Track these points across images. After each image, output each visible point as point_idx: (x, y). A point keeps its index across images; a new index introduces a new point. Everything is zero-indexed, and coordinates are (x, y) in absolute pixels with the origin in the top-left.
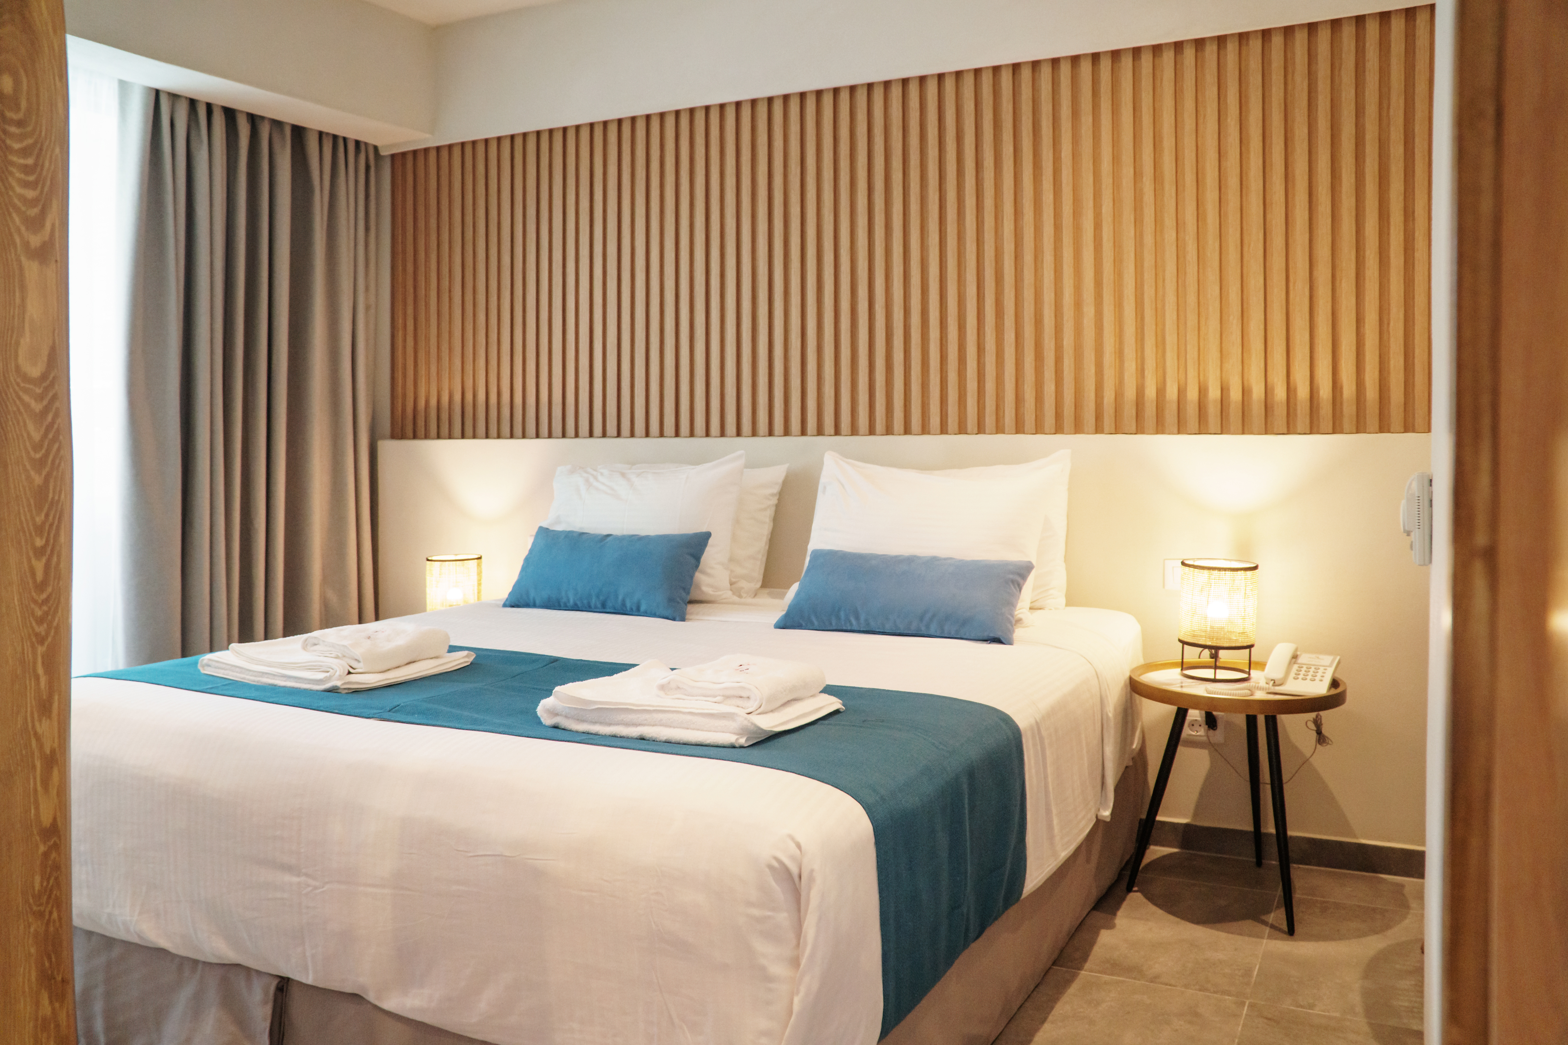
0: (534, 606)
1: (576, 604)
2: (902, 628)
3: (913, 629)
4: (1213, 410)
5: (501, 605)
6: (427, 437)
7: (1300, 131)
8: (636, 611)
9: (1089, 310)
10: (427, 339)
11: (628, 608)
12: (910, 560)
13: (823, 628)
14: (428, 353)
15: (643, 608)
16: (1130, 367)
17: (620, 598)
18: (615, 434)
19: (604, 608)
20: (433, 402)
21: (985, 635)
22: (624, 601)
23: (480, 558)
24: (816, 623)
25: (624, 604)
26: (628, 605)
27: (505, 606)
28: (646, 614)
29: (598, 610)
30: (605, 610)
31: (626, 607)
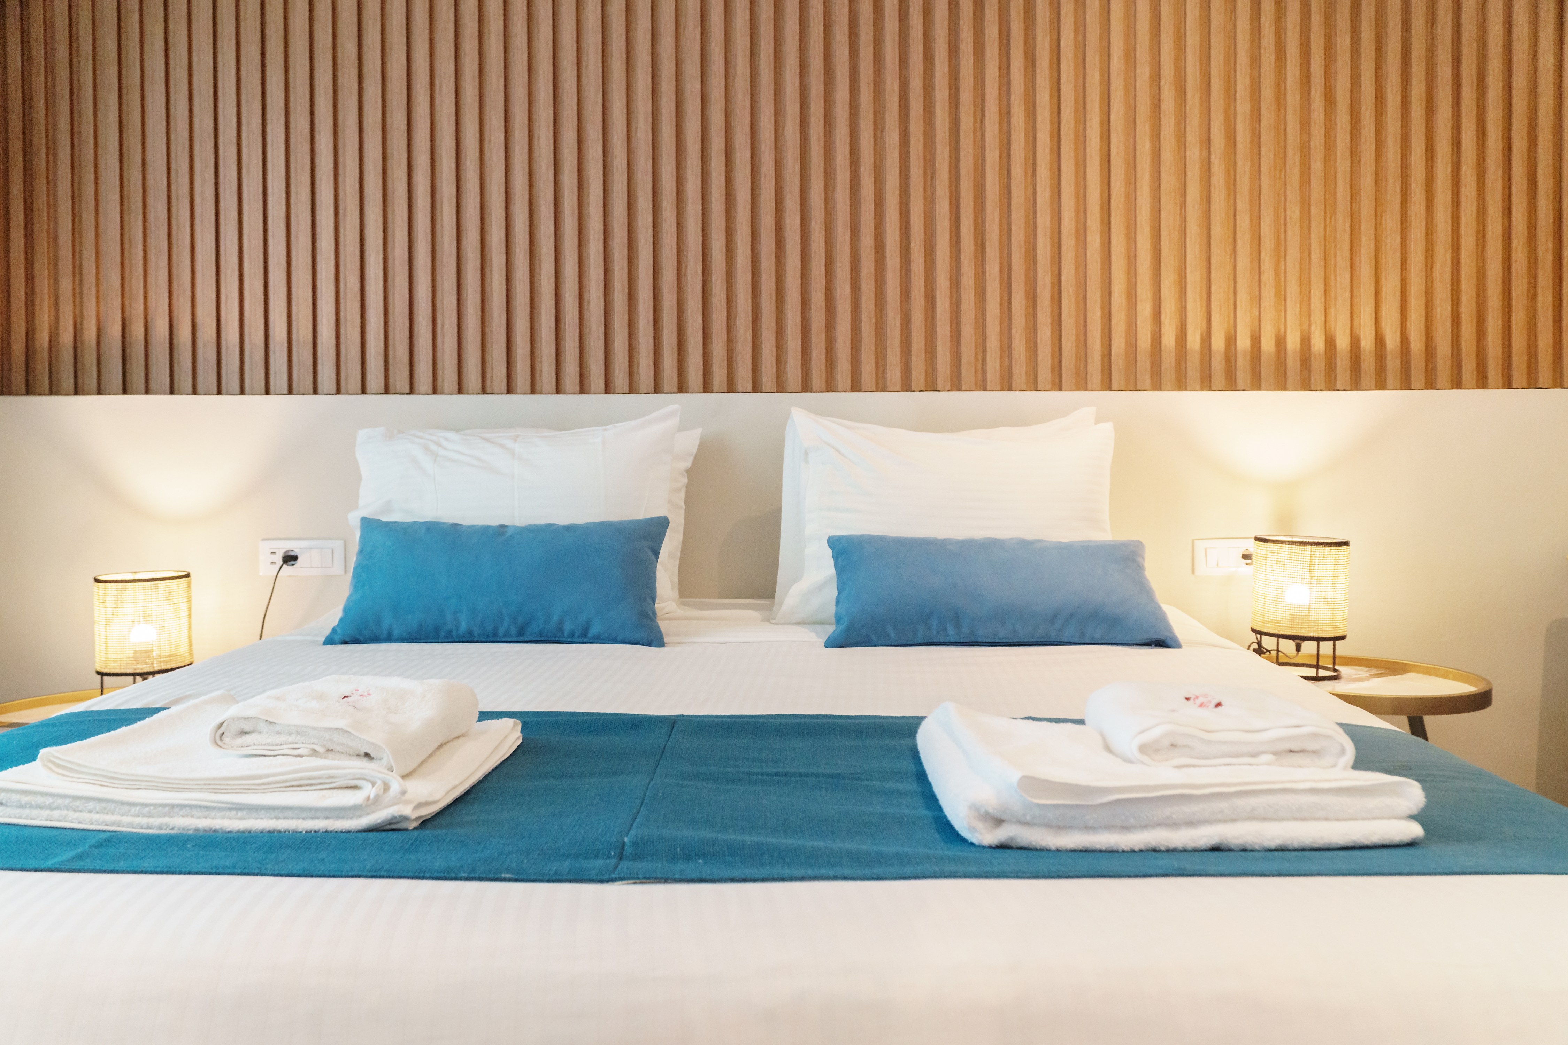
0: (389, 639)
1: (471, 633)
2: (1022, 636)
3: (1038, 635)
4: (1242, 363)
5: (322, 642)
6: (53, 390)
7: (1343, 41)
8: (583, 636)
9: (1094, 240)
10: (54, 238)
11: (566, 633)
12: (989, 546)
13: (903, 643)
14: (55, 261)
15: (594, 631)
16: (1145, 309)
17: (555, 618)
18: (407, 389)
19: (521, 636)
20: (66, 337)
21: (1146, 638)
22: (561, 622)
23: (188, 576)
24: (893, 635)
25: (560, 628)
26: (567, 628)
27: (329, 641)
28: (598, 639)
29: (513, 639)
30: (521, 639)
31: (563, 634)
